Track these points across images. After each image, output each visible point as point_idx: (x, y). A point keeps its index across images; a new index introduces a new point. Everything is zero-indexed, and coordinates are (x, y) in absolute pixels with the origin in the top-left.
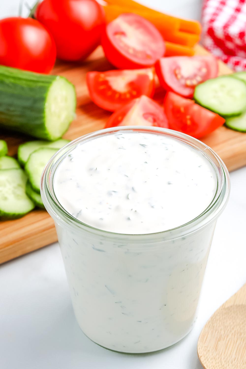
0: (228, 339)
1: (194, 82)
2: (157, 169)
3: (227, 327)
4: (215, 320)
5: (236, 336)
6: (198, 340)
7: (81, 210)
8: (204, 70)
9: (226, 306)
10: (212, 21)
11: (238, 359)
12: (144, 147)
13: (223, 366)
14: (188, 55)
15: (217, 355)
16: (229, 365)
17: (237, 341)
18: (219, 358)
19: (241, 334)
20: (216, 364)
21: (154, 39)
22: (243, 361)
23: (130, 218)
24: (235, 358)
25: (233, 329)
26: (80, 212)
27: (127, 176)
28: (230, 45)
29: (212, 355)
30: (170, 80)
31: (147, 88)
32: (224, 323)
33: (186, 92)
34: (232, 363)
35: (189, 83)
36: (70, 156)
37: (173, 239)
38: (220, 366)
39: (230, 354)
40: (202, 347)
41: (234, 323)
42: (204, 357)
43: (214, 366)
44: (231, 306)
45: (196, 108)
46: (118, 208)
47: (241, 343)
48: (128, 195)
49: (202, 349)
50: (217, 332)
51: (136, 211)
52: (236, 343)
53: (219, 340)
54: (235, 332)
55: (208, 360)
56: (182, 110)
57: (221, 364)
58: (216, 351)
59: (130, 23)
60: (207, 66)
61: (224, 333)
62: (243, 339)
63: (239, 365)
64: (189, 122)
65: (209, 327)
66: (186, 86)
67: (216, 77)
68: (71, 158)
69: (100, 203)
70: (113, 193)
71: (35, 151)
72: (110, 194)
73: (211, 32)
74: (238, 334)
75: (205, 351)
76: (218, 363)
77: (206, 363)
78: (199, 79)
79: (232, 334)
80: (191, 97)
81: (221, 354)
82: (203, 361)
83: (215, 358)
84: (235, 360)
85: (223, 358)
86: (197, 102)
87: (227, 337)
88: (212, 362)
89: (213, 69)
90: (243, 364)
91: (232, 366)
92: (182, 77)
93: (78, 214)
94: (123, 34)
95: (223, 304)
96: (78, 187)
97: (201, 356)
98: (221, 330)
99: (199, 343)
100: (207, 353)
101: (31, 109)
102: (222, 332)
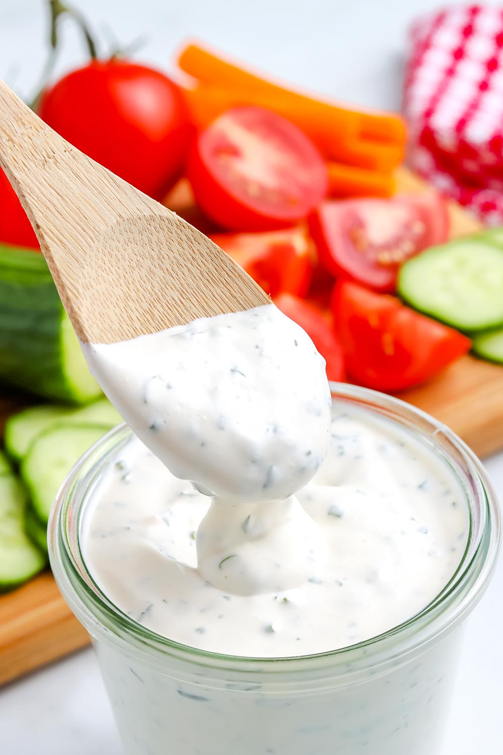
1: (397, 255)
7: (151, 605)
8: (418, 228)
10: (429, 114)
14: (380, 193)
21: (304, 161)
26: (148, 609)
28: (471, 166)
30: (341, 253)
31: (293, 275)
33: (380, 279)
35: (386, 257)
37: (372, 665)
45: (404, 317)
56: (374, 322)
59: (249, 126)
60: (424, 216)
64: (389, 350)
66: (379, 266)
67: (445, 239)
68: (124, 473)
71: (44, 433)
73: (427, 138)
78: (407, 247)
80: (391, 290)
86: (406, 304)
89: (438, 224)
92: (371, 246)
93: (143, 613)
94: (234, 151)
101: (33, 335)
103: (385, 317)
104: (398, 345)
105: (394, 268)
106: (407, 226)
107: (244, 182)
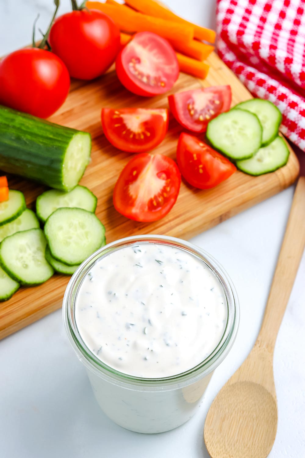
0: (231, 418)
1: (207, 116)
2: (172, 295)
3: (232, 404)
4: (220, 398)
5: (239, 415)
6: (204, 423)
7: (102, 347)
8: (218, 102)
9: (231, 383)
11: (240, 441)
12: (160, 263)
13: (227, 450)
15: (221, 437)
16: (231, 449)
17: (239, 420)
18: (223, 441)
19: (243, 412)
20: (220, 448)
22: (244, 443)
23: (147, 358)
24: (237, 440)
25: (236, 406)
26: (101, 349)
27: (144, 304)
29: (217, 438)
32: (228, 400)
34: (234, 446)
36: (89, 274)
38: (224, 451)
39: (233, 435)
40: (208, 431)
41: (237, 400)
42: (210, 442)
43: (218, 452)
44: (236, 383)
46: (135, 346)
47: (243, 421)
48: (145, 329)
49: (208, 433)
50: (222, 411)
51: (152, 350)
52: (239, 423)
53: (223, 420)
54: (238, 409)
55: (213, 445)
56: (195, 156)
57: (225, 448)
58: (221, 433)
61: (228, 412)
62: (245, 418)
63: (240, 448)
64: (201, 171)
65: (215, 406)
66: (199, 122)
67: (228, 111)
68: (91, 277)
69: (119, 338)
70: (131, 326)
72: (128, 327)
74: (241, 412)
75: (211, 434)
76: (222, 447)
77: (211, 449)
78: (212, 112)
79: (236, 412)
81: (225, 436)
82: (209, 448)
83: (219, 442)
84: (237, 442)
85: (226, 441)
87: (231, 416)
88: (217, 447)
90: (244, 447)
91: (235, 449)
92: (196, 112)
93: (99, 351)
94: (139, 60)
95: (229, 380)
96: (98, 317)
97: (207, 442)
98: (226, 408)
99: (205, 426)
100: (212, 437)
101: (49, 168)
102: (227, 411)
103: (199, 155)
104: (204, 168)
105: (206, 123)
106: (213, 102)
107: (141, 74)
